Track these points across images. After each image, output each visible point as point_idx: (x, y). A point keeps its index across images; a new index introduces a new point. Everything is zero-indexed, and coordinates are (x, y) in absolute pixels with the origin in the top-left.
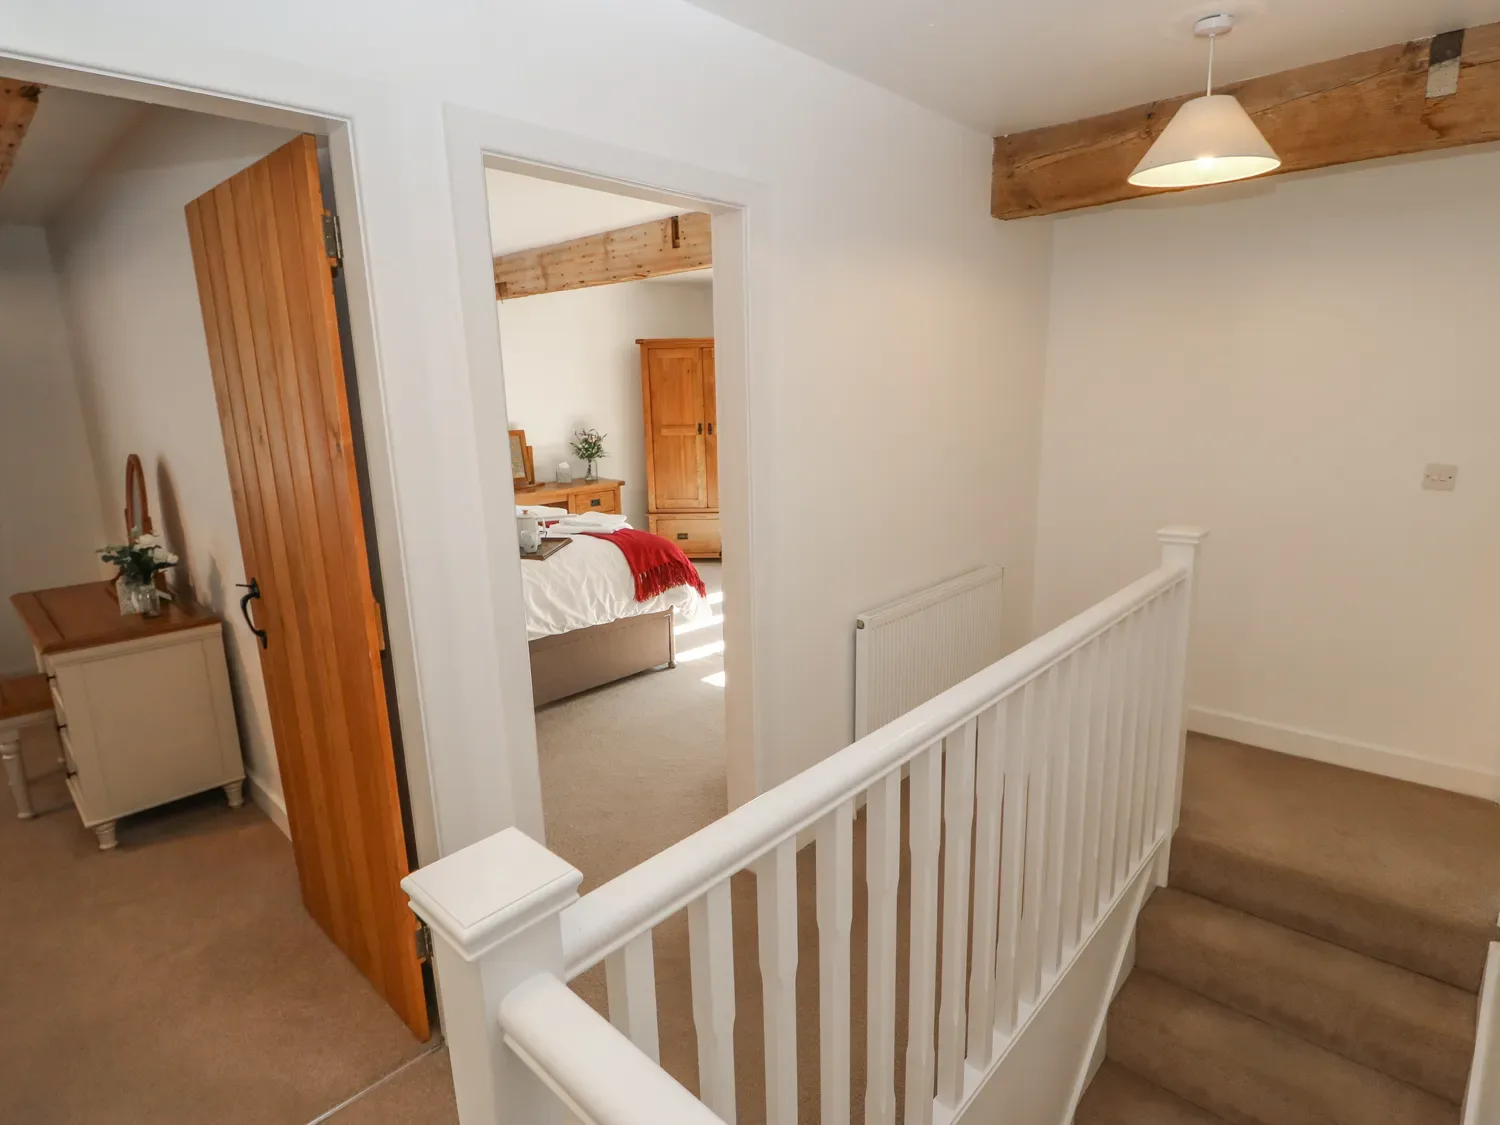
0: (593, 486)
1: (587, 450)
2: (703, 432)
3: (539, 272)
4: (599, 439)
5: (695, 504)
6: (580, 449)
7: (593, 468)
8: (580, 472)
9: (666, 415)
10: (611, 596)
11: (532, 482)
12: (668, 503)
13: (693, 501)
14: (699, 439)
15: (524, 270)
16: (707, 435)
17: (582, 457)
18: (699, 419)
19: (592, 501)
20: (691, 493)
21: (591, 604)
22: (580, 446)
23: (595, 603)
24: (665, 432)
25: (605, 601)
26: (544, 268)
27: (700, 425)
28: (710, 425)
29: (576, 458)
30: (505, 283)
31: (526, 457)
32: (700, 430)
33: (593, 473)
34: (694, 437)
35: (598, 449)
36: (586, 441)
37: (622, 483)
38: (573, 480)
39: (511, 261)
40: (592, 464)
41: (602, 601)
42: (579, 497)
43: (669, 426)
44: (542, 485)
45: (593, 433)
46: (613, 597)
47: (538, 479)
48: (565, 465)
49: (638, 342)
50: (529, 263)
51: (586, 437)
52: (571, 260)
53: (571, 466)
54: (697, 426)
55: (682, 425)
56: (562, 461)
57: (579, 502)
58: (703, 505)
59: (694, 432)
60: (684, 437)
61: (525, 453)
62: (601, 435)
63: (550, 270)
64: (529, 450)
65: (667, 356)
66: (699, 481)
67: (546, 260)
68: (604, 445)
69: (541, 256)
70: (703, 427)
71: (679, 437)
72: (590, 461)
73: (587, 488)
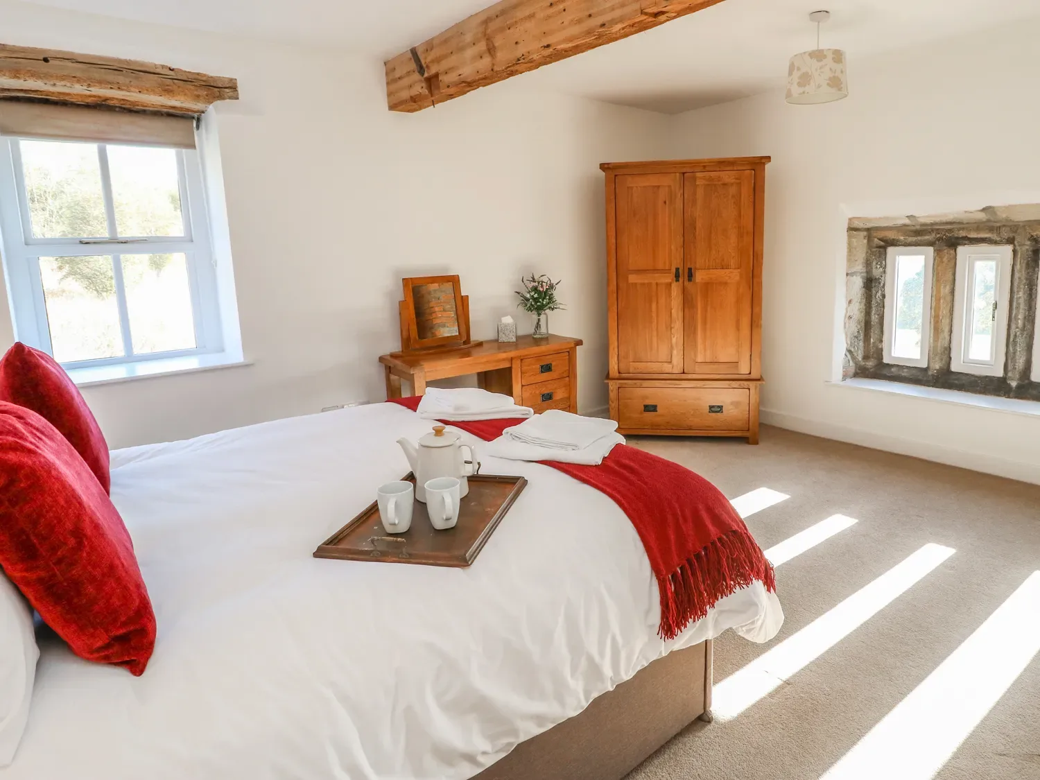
0: (543, 348)
1: (536, 300)
2: (681, 280)
3: (482, 46)
4: (551, 287)
5: (667, 368)
6: (528, 300)
7: (543, 323)
8: (526, 328)
9: (635, 258)
10: (614, 639)
11: (468, 341)
12: (633, 367)
13: (666, 365)
14: (676, 289)
15: (461, 49)
16: (686, 283)
17: (530, 309)
18: (677, 263)
19: (542, 367)
20: (663, 354)
21: (574, 669)
22: (528, 296)
23: (583, 663)
24: (633, 278)
25: (602, 654)
26: (489, 39)
27: (677, 269)
28: (690, 269)
29: (521, 309)
30: (436, 76)
31: (460, 311)
32: (677, 276)
33: (543, 330)
34: (670, 284)
35: (550, 299)
36: (535, 289)
37: (579, 343)
38: (518, 338)
39: (446, 41)
40: (543, 317)
41: (597, 658)
42: (527, 362)
43: (639, 271)
44: (480, 344)
45: (545, 279)
46: (619, 639)
47: (475, 336)
48: (508, 320)
49: (604, 167)
50: (468, 38)
51: (536, 284)
52: (532, 16)
53: (515, 322)
54: (674, 270)
55: (655, 270)
56: (506, 315)
57: (525, 368)
58: (678, 369)
59: (668, 278)
60: (657, 284)
61: (459, 303)
62: (554, 282)
63: (498, 42)
64: (464, 300)
65: (639, 184)
66: (674, 340)
67: (493, 26)
68: (557, 294)
69: (486, 22)
70: (681, 271)
71: (650, 284)
72: (539, 315)
73: (536, 350)
